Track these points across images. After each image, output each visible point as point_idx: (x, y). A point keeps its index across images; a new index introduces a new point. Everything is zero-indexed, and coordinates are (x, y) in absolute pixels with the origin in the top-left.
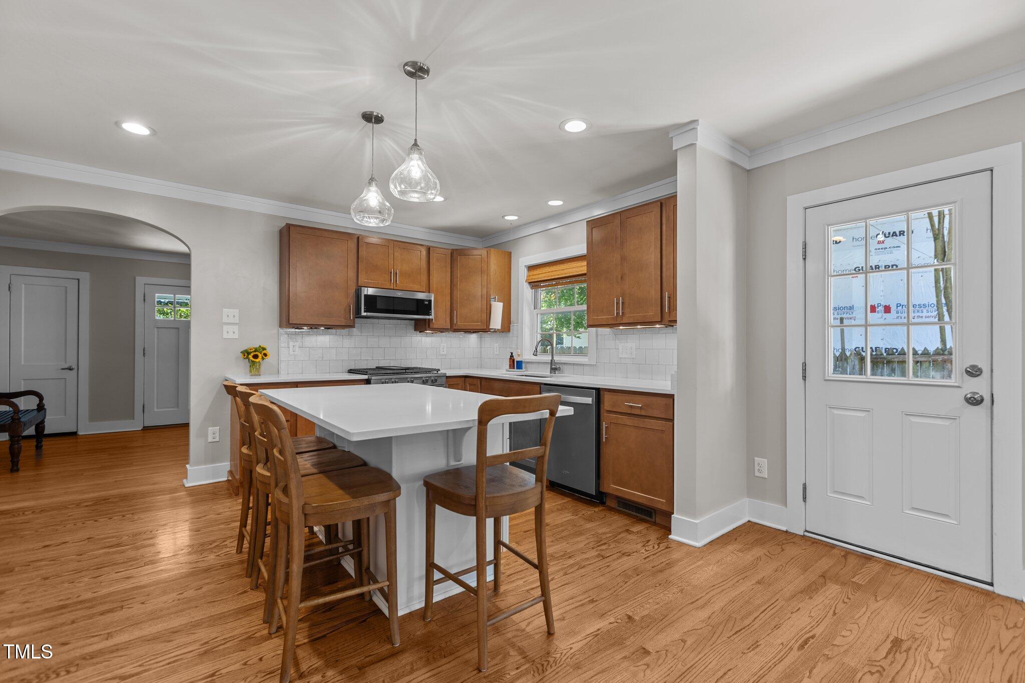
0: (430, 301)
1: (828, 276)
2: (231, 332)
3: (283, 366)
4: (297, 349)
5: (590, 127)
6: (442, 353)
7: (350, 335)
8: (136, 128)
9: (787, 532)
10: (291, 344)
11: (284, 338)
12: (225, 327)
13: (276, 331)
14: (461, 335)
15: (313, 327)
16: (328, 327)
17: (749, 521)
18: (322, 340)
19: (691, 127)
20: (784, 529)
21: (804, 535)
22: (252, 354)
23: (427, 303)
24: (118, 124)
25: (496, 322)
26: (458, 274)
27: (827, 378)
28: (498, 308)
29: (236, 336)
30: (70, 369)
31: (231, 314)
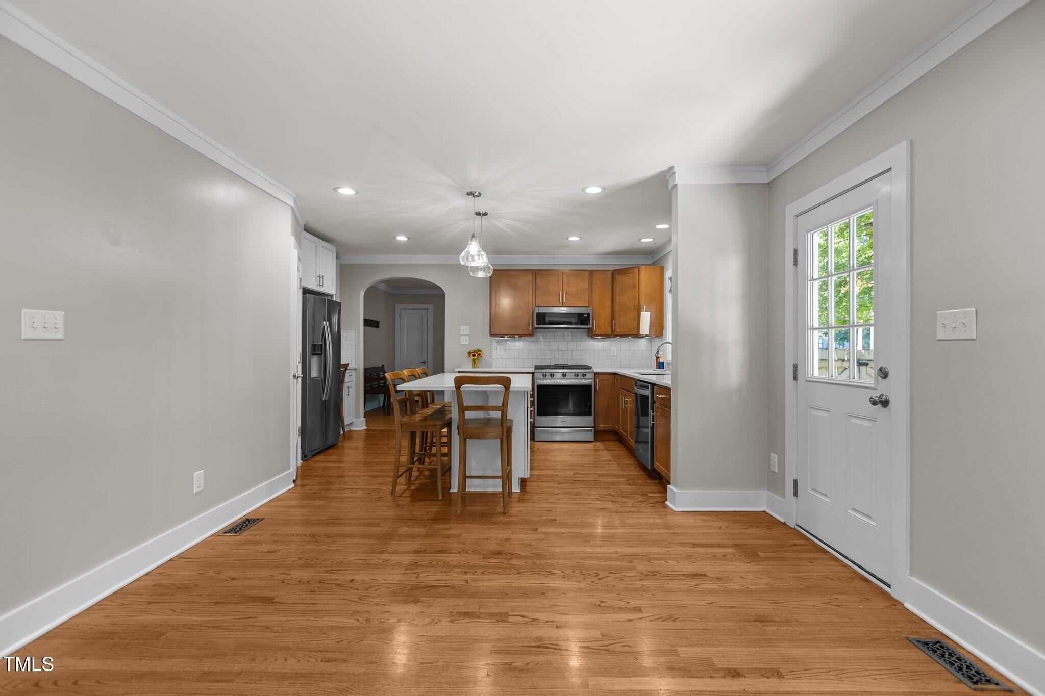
0: (588, 314)
1: (808, 280)
2: (465, 340)
3: (494, 362)
4: (502, 350)
5: (604, 189)
6: (612, 354)
7: (537, 341)
8: (402, 238)
9: (784, 523)
10: (499, 347)
11: (494, 343)
12: (462, 337)
13: (490, 340)
14: (618, 339)
15: (511, 336)
16: (521, 336)
17: (765, 511)
18: (518, 345)
19: (671, 173)
20: (782, 520)
21: (795, 528)
22: (472, 354)
23: (586, 315)
24: (395, 238)
25: (645, 328)
26: (617, 289)
27: (807, 379)
28: (646, 317)
29: (467, 343)
30: (425, 363)
31: (465, 329)
